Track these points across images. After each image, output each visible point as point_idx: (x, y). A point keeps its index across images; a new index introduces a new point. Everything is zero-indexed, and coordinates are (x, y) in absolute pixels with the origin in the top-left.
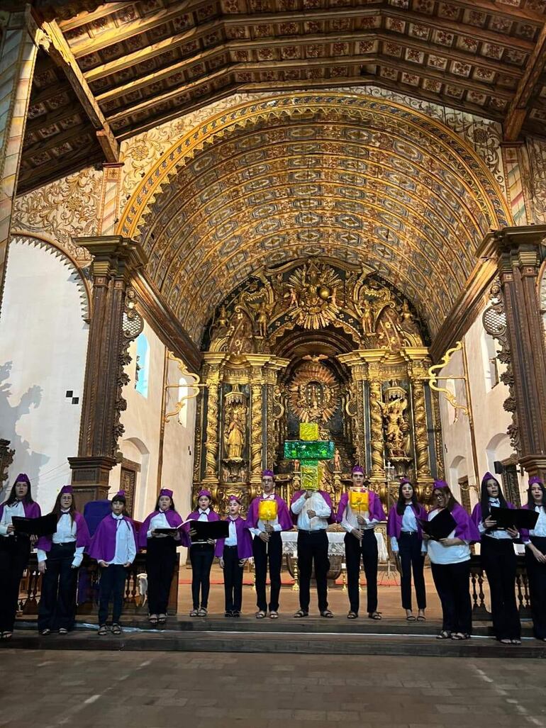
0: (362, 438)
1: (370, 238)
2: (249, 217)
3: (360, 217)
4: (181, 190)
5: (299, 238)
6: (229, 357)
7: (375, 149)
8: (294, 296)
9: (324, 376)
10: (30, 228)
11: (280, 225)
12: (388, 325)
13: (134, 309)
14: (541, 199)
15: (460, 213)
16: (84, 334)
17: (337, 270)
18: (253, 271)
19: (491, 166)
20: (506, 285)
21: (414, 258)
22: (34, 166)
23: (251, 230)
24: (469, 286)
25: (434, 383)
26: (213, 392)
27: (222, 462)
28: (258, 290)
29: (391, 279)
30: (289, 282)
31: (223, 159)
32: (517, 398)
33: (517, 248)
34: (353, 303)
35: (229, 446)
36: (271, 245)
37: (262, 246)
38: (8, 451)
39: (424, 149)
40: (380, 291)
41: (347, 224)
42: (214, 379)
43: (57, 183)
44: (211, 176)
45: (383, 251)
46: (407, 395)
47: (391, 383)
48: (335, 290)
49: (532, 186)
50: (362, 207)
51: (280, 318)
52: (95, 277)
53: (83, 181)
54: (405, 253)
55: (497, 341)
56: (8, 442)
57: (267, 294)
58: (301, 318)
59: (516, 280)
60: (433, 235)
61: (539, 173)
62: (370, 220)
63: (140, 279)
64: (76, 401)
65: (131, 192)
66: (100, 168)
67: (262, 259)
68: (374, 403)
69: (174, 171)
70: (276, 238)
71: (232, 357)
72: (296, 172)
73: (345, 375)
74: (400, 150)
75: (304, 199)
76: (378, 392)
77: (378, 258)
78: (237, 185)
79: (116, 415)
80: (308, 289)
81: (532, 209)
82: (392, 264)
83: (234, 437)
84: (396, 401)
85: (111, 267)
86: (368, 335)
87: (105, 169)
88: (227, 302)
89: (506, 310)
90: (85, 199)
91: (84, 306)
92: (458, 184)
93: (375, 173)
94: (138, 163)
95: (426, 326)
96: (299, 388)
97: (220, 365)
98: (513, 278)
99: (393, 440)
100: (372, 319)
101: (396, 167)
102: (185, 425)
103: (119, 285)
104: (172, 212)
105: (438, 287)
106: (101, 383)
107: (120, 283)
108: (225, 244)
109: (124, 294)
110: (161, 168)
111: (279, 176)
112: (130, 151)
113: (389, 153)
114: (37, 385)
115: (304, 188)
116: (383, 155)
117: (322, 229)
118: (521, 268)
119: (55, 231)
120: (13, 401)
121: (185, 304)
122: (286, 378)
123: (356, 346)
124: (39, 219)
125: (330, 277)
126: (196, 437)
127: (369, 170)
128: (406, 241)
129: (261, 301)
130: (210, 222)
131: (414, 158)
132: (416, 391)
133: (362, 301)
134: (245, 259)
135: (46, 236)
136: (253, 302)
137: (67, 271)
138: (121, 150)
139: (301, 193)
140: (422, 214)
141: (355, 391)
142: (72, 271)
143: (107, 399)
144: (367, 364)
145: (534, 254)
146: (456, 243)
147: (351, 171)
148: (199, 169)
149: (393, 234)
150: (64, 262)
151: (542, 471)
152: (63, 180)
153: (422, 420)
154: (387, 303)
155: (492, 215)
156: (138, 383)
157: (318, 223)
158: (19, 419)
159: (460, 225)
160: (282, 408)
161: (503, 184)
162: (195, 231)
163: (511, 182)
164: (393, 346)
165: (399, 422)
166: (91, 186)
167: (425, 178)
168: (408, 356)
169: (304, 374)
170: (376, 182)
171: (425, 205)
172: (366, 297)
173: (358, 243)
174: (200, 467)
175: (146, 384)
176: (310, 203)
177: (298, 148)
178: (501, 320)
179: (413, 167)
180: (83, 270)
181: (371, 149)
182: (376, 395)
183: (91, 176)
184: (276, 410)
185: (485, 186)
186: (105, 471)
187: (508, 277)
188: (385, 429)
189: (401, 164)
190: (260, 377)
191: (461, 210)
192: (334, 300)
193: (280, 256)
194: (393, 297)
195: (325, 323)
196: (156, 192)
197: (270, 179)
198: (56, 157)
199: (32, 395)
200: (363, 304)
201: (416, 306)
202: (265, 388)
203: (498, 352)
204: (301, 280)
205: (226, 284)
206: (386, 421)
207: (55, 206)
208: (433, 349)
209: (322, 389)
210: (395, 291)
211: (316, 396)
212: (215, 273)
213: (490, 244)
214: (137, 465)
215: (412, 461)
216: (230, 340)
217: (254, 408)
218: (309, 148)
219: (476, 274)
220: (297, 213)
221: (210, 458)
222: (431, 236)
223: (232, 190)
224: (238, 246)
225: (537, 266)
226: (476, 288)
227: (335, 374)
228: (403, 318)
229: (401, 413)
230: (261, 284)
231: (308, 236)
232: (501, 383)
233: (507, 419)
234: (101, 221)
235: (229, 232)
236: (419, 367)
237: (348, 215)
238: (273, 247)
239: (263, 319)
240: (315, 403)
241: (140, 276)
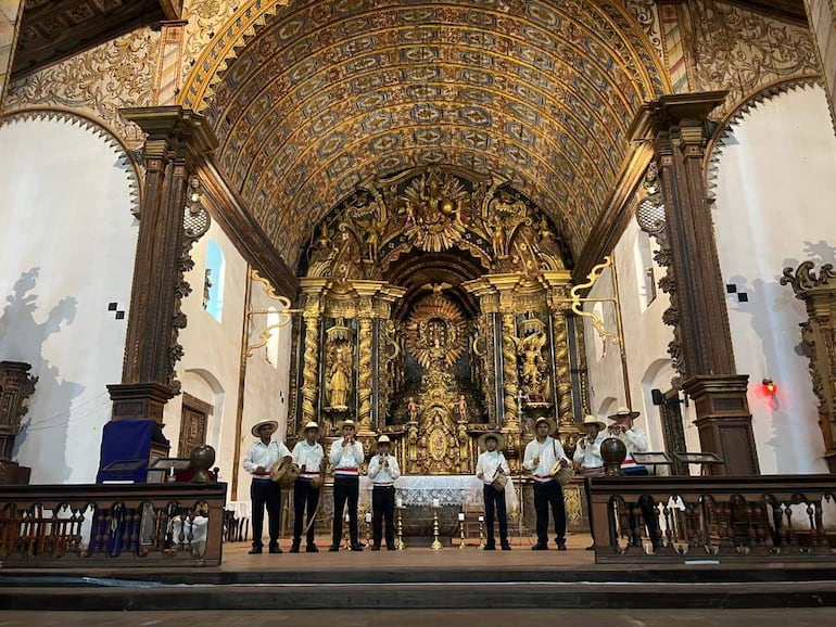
0: (492, 381)
1: (500, 139)
2: (352, 109)
3: (488, 110)
4: (264, 64)
5: (415, 140)
6: (331, 284)
7: (504, 16)
8: (410, 211)
9: (447, 311)
10: (66, 101)
11: (392, 122)
12: (523, 247)
13: (198, 201)
14: (706, 66)
15: (608, 93)
16: (132, 231)
17: (462, 181)
18: (361, 181)
19: (645, 26)
20: (665, 170)
21: (553, 161)
22: (72, 24)
23: (356, 126)
24: (619, 183)
25: (577, 307)
26: (311, 326)
27: (323, 412)
28: (367, 204)
29: (527, 191)
30: (405, 195)
31: (317, 26)
32: (680, 308)
33: (677, 124)
34: (482, 221)
35: (331, 392)
36: (382, 148)
37: (371, 148)
38: (29, 377)
39: (561, 11)
40: (514, 206)
41: (473, 120)
42: (312, 311)
43: (103, 46)
44: (301, 49)
45: (517, 155)
46: (546, 329)
47: (527, 315)
48: (460, 203)
49: (695, 50)
50: (491, 96)
51: (394, 239)
52: (148, 160)
53: (136, 44)
54: (543, 155)
55: (653, 239)
56: (29, 367)
57: (378, 209)
58: (420, 238)
59: (677, 163)
60: (575, 127)
61: (704, 34)
62: (500, 114)
63: (210, 170)
64: (120, 315)
65: (196, 57)
66: (157, 29)
67: (372, 166)
68: (507, 338)
69: (251, 32)
70: (388, 139)
71: (335, 284)
72: (409, 49)
73: (473, 308)
74: (534, 15)
75: (419, 87)
76: (511, 326)
77: (510, 164)
78: (336, 63)
79: (173, 333)
80: (428, 203)
81: (696, 77)
82: (528, 171)
83: (337, 382)
84: (533, 335)
85: (169, 149)
86: (501, 257)
87: (164, 29)
88: (329, 219)
89: (664, 201)
90: (138, 66)
91: (133, 198)
92: (605, 55)
93: (504, 50)
94: (205, 22)
95: (567, 246)
96: (419, 325)
97: (321, 294)
98: (673, 161)
99: (529, 383)
100: (505, 240)
101: (530, 39)
102: (275, 364)
103: (180, 171)
104: (254, 92)
105: (583, 195)
106: (153, 293)
107: (181, 169)
108: (324, 142)
109: (186, 184)
110: (234, 28)
111: (387, 54)
112: (196, 7)
113: (522, 20)
114: (72, 295)
115: (419, 71)
116: (514, 24)
117: (442, 128)
118: (683, 148)
119: (99, 105)
120: (40, 317)
121: (274, 215)
122: (402, 312)
123: (486, 271)
124: (78, 91)
125: (453, 188)
126: (290, 382)
127: (497, 45)
128: (544, 136)
129: (371, 217)
130: (303, 110)
131: (551, 25)
132: (557, 323)
133: (491, 218)
134: (350, 165)
135: (87, 111)
136: (361, 219)
137: (112, 155)
138: (184, 6)
139: (415, 78)
140: (562, 101)
141: (484, 326)
142: (119, 154)
143: (160, 314)
144: (499, 292)
145: (700, 129)
146: (603, 134)
147: (475, 47)
148: (285, 37)
149: (529, 131)
150: (110, 143)
151: (712, 396)
152: (111, 43)
153: (565, 357)
154: (521, 220)
155: (647, 85)
156: (208, 303)
157: (438, 119)
158: (45, 339)
159: (608, 109)
160: (397, 348)
161: (660, 47)
162: (284, 121)
163: (670, 45)
164: (529, 271)
165: (536, 361)
166: (146, 50)
167: (564, 51)
168: (547, 281)
169: (424, 310)
170: (506, 61)
171: (566, 88)
172: (497, 212)
173: (486, 147)
174: (295, 417)
175: (220, 305)
176: (427, 92)
177: (410, 16)
178: (659, 213)
179: (550, 37)
180: (134, 153)
181: (499, 15)
182: (509, 329)
183: (144, 39)
184: (390, 349)
185: (637, 50)
186: (158, 404)
187: (667, 161)
188: (520, 369)
189: (535, 35)
190: (369, 309)
191: (609, 88)
192: (458, 215)
193: (393, 162)
194: (529, 213)
195: (448, 244)
196: (228, 56)
197: (377, 56)
198: (102, 13)
199: (64, 309)
200: (494, 221)
201: (556, 221)
202: (375, 322)
203: (655, 252)
204: (419, 192)
205: (328, 195)
206: (521, 359)
207: (100, 74)
208: (576, 273)
209: (445, 328)
210: (531, 206)
211: (440, 336)
212: (312, 180)
213: (644, 120)
214: (209, 407)
215: (553, 407)
216: (332, 264)
217: (362, 346)
218: (423, 15)
219: (628, 165)
220: (411, 105)
221: (307, 407)
222: (574, 129)
223: (329, 69)
224: (341, 146)
225: (702, 146)
226: (627, 185)
227: (462, 309)
228: (541, 236)
229: (539, 351)
230: (371, 198)
231: (426, 137)
232: (659, 291)
233: (668, 333)
234: (157, 92)
235: (328, 127)
236: (561, 295)
237: (473, 109)
238: (384, 150)
239: (373, 239)
240: (437, 342)
241: (209, 165)
